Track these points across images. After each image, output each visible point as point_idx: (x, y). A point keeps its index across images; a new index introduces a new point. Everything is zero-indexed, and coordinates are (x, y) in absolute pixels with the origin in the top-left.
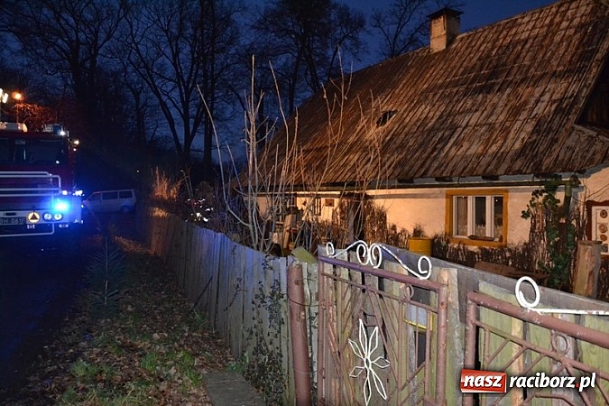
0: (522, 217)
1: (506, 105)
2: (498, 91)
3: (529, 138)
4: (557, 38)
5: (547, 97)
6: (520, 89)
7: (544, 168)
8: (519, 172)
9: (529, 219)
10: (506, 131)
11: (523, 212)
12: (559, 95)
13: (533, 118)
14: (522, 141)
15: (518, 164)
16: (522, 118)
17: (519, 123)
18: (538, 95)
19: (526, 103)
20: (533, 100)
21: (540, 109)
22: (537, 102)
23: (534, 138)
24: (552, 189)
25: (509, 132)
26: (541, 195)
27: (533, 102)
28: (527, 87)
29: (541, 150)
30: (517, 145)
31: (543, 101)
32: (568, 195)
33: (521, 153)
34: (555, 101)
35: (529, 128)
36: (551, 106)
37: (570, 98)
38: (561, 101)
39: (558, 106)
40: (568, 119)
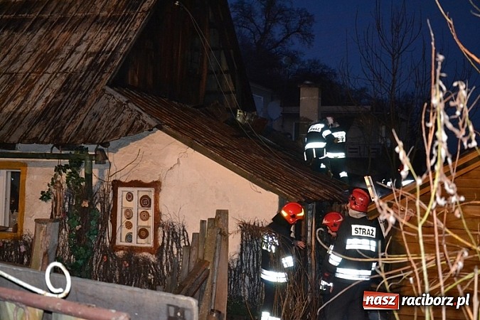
0: (41, 198)
1: (35, 51)
2: (30, 29)
3: (55, 97)
5: (83, 48)
6: (55, 32)
7: (64, 137)
8: (36, 140)
9: (50, 202)
10: (29, 85)
11: (42, 192)
12: (96, 47)
13: (64, 72)
14: (46, 102)
15: (36, 131)
16: (50, 70)
17: (47, 76)
18: (74, 44)
19: (59, 51)
20: (67, 49)
21: (73, 63)
22: (72, 52)
23: (60, 98)
24: (76, 164)
25: (33, 87)
26: (64, 171)
27: (67, 51)
28: (64, 31)
29: (65, 114)
30: (40, 105)
31: (79, 52)
33: (42, 116)
34: (91, 54)
35: (57, 85)
36: (86, 59)
37: (108, 52)
38: (98, 54)
39: (93, 61)
40: (101, 79)
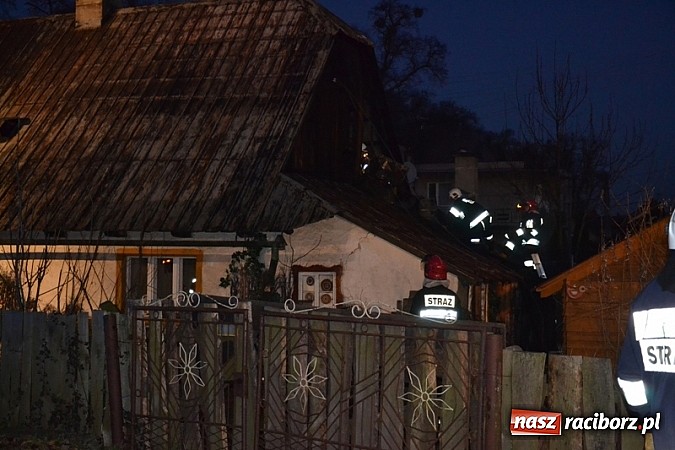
0: (221, 285)
1: (198, 136)
2: (186, 113)
3: (230, 185)
4: (260, 50)
5: (248, 132)
6: (215, 115)
7: (248, 225)
8: (220, 229)
9: (229, 288)
10: (202, 172)
11: (222, 279)
12: (263, 132)
13: (234, 158)
14: (222, 190)
15: (218, 219)
16: (219, 156)
17: (217, 163)
18: (238, 128)
19: (223, 136)
20: (231, 134)
21: (241, 147)
22: (238, 136)
23: (235, 186)
24: (255, 249)
25: (204, 175)
26: (243, 258)
27: (232, 137)
28: (224, 115)
29: (244, 202)
30: (216, 194)
31: (245, 138)
32: (274, 258)
33: (221, 204)
34: (258, 140)
35: (229, 172)
36: (254, 145)
37: (276, 137)
38: (265, 140)
39: (261, 148)
40: (274, 166)
